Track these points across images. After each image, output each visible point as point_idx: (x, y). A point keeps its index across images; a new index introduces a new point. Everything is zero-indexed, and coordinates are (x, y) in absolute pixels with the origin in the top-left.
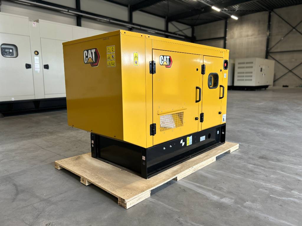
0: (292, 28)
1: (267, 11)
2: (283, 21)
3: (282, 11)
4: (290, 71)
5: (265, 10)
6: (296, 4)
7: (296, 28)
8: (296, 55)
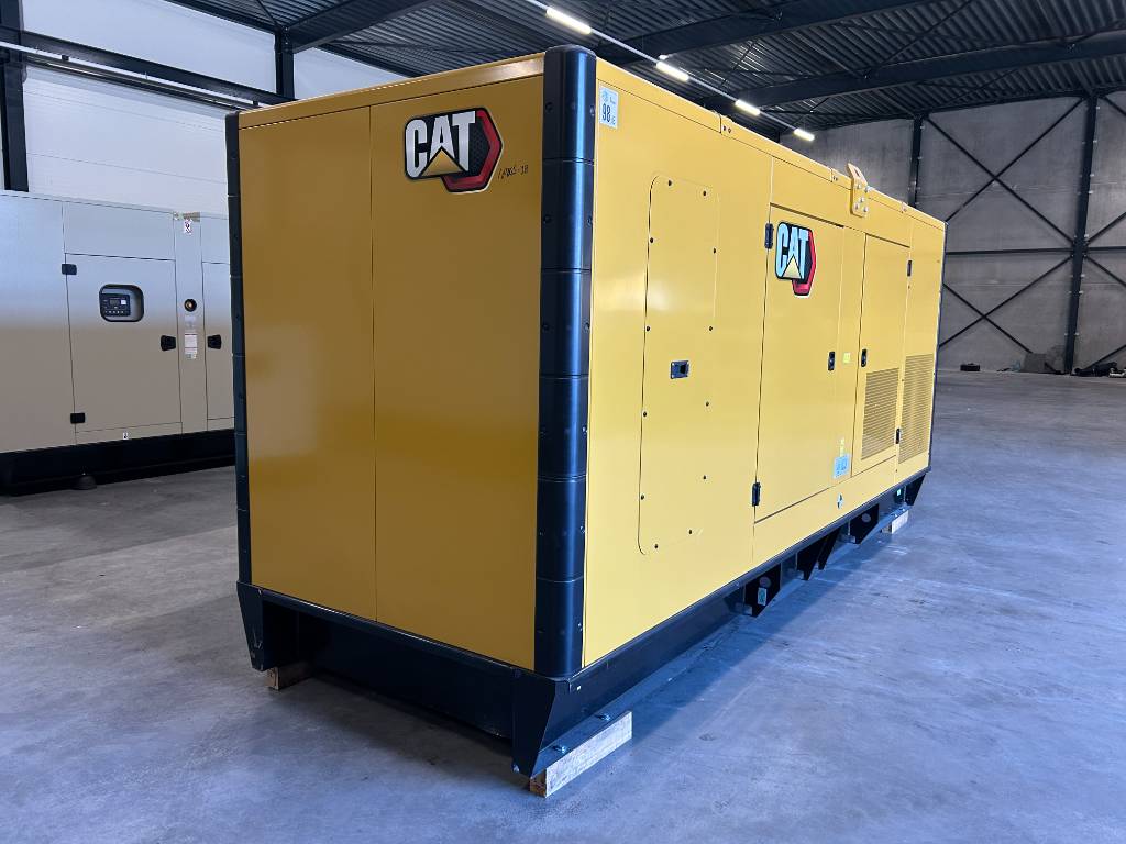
0: (989, 178)
1: (909, 118)
2: (962, 155)
3: (957, 121)
4: (984, 317)
5: (901, 115)
6: (1002, 102)
7: (1000, 178)
8: (1001, 266)
